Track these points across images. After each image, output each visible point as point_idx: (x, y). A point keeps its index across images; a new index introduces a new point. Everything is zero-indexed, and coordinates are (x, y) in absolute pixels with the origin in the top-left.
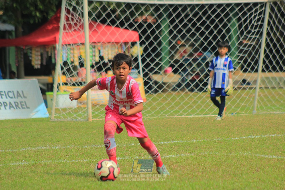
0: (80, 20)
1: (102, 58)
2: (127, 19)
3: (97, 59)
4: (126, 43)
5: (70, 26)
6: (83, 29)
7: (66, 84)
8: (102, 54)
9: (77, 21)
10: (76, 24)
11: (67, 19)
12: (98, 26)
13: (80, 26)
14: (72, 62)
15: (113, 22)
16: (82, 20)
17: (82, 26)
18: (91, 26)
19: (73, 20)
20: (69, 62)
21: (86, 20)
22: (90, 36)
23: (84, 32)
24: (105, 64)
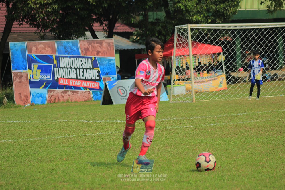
0: (186, 41)
1: (200, 63)
2: (215, 39)
3: (197, 64)
4: (214, 54)
5: (180, 44)
6: (188, 46)
7: (179, 80)
8: (199, 61)
9: (184, 41)
10: (183, 43)
11: (178, 40)
12: (197, 44)
13: (186, 44)
14: (182, 67)
15: (206, 41)
16: (187, 41)
17: (187, 44)
18: (193, 44)
19: (181, 41)
20: (180, 67)
21: (190, 40)
22: (192, 50)
23: (188, 48)
24: (202, 67)
